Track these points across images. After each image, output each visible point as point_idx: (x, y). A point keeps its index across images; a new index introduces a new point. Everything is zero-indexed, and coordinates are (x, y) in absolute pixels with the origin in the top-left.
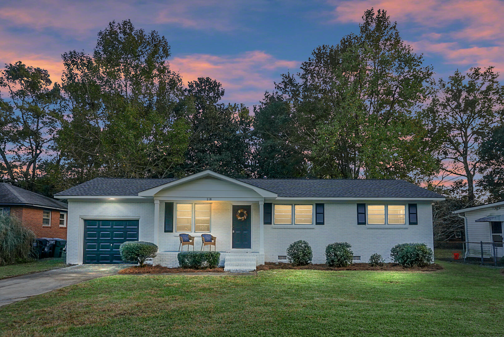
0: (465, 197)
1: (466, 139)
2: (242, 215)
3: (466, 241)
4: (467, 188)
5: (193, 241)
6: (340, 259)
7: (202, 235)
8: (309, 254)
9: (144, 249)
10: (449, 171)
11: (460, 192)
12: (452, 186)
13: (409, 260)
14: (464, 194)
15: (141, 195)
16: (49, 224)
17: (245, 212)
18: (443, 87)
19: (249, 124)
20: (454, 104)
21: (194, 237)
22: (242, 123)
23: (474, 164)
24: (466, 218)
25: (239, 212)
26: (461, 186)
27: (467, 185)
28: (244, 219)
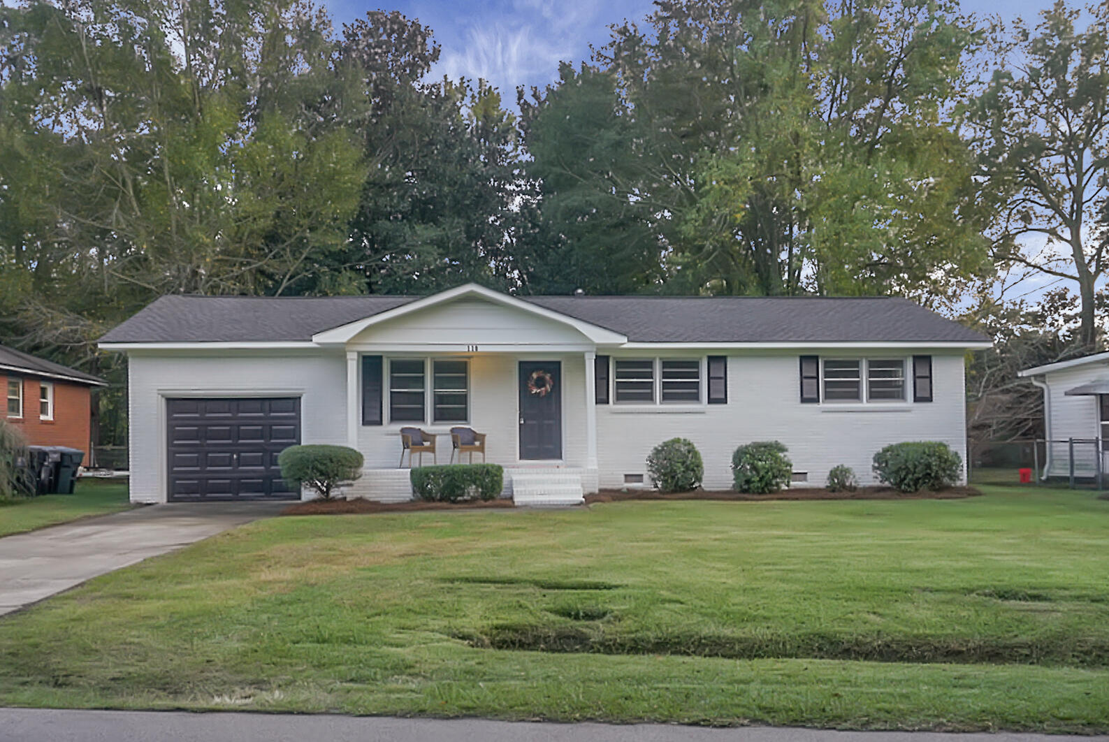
0: (1072, 332)
1: (1079, 180)
2: (540, 383)
3: (1048, 439)
4: (1079, 310)
5: (433, 442)
6: (763, 477)
7: (452, 430)
8: (698, 466)
9: (339, 461)
10: (1035, 267)
11: (1061, 321)
12: (1039, 304)
13: (910, 476)
14: (1072, 325)
15: (319, 339)
16: (18, 412)
17: (548, 377)
18: (1022, 38)
19: (505, 138)
20: (1050, 86)
21: (434, 436)
22: (484, 132)
23: (1097, 247)
24: (1048, 387)
25: (535, 376)
26: (1064, 306)
27: (1079, 302)
28: (546, 391)
